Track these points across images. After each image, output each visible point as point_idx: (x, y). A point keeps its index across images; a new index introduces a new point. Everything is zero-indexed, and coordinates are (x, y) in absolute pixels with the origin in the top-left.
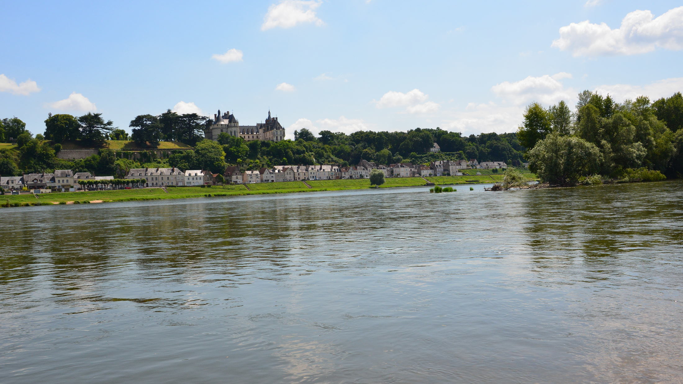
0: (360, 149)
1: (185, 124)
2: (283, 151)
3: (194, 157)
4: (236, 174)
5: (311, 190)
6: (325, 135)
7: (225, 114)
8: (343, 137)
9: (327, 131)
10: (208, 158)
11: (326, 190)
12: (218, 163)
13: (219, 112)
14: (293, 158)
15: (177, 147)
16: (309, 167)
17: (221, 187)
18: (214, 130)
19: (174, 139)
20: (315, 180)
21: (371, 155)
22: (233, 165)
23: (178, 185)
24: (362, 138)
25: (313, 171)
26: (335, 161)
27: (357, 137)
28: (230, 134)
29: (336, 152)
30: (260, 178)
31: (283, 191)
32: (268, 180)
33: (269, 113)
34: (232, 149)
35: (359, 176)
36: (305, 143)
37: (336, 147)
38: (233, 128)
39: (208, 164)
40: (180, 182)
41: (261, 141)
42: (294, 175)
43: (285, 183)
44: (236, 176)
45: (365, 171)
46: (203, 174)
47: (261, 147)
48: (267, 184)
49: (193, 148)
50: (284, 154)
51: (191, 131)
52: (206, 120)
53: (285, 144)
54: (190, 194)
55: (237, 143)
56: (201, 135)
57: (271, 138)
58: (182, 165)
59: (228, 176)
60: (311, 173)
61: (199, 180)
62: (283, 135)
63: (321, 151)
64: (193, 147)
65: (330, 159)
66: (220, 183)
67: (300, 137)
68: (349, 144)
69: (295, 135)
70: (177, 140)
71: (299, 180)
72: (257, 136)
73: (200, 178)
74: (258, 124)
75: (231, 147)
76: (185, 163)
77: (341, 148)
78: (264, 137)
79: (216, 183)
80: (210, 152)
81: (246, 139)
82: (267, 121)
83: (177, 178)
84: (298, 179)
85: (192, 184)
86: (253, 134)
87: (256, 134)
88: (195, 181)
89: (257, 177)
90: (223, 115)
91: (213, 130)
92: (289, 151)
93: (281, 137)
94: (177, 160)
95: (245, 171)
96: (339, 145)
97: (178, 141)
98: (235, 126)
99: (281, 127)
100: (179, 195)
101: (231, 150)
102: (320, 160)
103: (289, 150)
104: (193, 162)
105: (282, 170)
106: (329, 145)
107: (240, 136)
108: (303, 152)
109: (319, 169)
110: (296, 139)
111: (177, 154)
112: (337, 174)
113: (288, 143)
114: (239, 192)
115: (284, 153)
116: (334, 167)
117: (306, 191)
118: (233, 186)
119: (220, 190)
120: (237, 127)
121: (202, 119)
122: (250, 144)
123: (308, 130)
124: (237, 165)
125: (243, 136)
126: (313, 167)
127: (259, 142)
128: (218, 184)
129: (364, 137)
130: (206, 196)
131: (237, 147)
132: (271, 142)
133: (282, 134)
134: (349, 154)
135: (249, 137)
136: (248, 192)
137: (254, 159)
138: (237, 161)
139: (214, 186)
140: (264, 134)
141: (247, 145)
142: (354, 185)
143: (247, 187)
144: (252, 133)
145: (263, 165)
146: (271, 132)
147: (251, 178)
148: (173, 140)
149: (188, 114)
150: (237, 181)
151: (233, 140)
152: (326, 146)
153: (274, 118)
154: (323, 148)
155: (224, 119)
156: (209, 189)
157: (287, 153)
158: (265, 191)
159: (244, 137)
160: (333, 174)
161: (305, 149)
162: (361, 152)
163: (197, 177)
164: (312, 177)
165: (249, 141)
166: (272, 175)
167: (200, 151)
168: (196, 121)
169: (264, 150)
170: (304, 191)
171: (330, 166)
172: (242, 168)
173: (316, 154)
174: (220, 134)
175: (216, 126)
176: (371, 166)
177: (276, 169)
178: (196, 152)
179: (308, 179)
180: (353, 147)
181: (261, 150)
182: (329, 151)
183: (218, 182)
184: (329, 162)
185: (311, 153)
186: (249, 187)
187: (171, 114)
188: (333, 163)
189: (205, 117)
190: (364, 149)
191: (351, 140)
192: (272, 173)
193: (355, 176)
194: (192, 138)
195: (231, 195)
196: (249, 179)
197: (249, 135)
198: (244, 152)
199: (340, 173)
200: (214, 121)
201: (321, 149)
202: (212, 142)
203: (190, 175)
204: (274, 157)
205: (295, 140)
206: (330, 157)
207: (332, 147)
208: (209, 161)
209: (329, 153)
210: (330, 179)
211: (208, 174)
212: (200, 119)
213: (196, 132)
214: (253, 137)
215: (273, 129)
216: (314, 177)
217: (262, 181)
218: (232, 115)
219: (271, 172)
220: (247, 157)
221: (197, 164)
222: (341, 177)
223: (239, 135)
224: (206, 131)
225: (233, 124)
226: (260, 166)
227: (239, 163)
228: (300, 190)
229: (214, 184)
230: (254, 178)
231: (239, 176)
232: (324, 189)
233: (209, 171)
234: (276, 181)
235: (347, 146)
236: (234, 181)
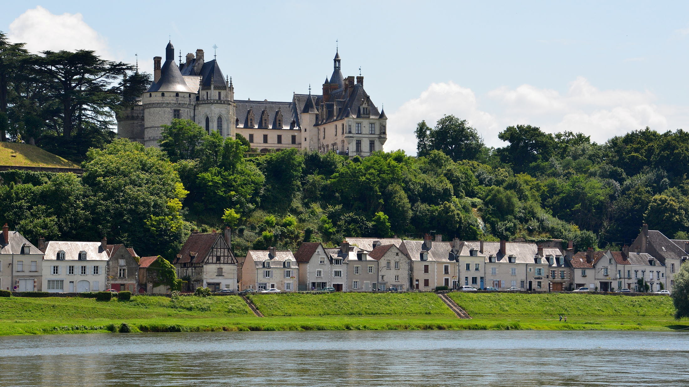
0: (640, 193)
1: (52, 87)
2: (377, 188)
3: (77, 198)
4: (218, 259)
5: (465, 322)
6: (520, 139)
7: (189, 57)
8: (583, 150)
9: (529, 127)
10: (125, 201)
11: (516, 328)
12: (159, 222)
13: (170, 50)
14: (410, 213)
15: (21, 160)
16: (462, 245)
17: (166, 301)
18: (152, 110)
19: (14, 134)
20: (479, 291)
21: (680, 214)
22: (210, 231)
23: (17, 290)
24: (648, 156)
25: (473, 261)
26: (551, 231)
27: (630, 152)
28: (203, 125)
29: (556, 198)
30: (295, 274)
31: (372, 321)
32: (324, 284)
33: (337, 60)
34: (207, 175)
35: (633, 286)
36: (452, 165)
37: (558, 182)
38: (213, 107)
39: (125, 221)
40: (25, 278)
41: (306, 154)
42: (411, 269)
43: (379, 298)
44: (218, 266)
45: (655, 269)
46: (104, 256)
47: (306, 172)
48: (320, 296)
49: (76, 166)
50: (381, 201)
51: (73, 111)
52: (125, 75)
53: (386, 168)
54: (56, 323)
55: (225, 157)
56: (105, 123)
57: (339, 146)
58: (36, 221)
59: (191, 265)
60: (468, 266)
61: (90, 276)
62: (380, 138)
63: (503, 194)
64: (78, 162)
65: (534, 224)
66: (162, 289)
67: (436, 146)
68: (603, 176)
69: (419, 137)
70: (23, 138)
71: (427, 289)
72: (294, 138)
73: (96, 270)
74: (297, 97)
75: (206, 170)
76: (48, 216)
77: (573, 186)
78: (315, 140)
79: (150, 285)
80: (133, 183)
81: (258, 144)
82: (327, 86)
83: (17, 267)
84: (421, 284)
85: (67, 289)
86: (280, 128)
87: (291, 129)
88: (77, 276)
89: (288, 274)
90: (184, 61)
91: (146, 111)
92: (396, 192)
93: (372, 144)
94: (18, 204)
95: (246, 249)
96: (568, 176)
97: (28, 142)
98: (220, 101)
99: (375, 110)
100: (21, 326)
101: (204, 179)
102: (501, 226)
103: (398, 188)
104: (76, 214)
105: (371, 254)
106: (533, 176)
107: (238, 136)
108: (445, 195)
109: (494, 253)
110: (423, 151)
111: (20, 186)
112: (558, 274)
113: (393, 163)
114: (224, 321)
115: (379, 197)
116: (547, 251)
117: (450, 327)
118: (207, 301)
119: (161, 310)
120: (228, 103)
121: (110, 70)
122: (269, 162)
123: (463, 123)
124: (223, 229)
125: (246, 134)
126: (476, 246)
127: (299, 158)
128: (157, 290)
129: (657, 151)
130: (111, 328)
131: (226, 170)
132: (338, 158)
133: (377, 132)
134: (601, 207)
135: (265, 137)
136: (254, 321)
137: (282, 212)
138: (224, 217)
139: (140, 298)
140: (315, 129)
141: (258, 165)
142: (616, 314)
143: (251, 303)
144: (277, 126)
145: (308, 233)
146: (339, 124)
147: (267, 274)
148: (8, 136)
149: (64, 52)
150: (218, 284)
151: (214, 146)
152: (523, 178)
153: (351, 79)
154: (512, 186)
155: (184, 74)
156: (124, 307)
157: (388, 196)
158: (311, 322)
159: (251, 136)
160: (544, 272)
161: (450, 186)
162: (645, 205)
163: (83, 264)
164: (470, 281)
165: (264, 151)
166: (337, 268)
167: (101, 179)
168: (92, 77)
169: (313, 184)
170: (440, 328)
171: (534, 247)
172: (238, 240)
173: (486, 204)
174: (169, 125)
175: (156, 98)
176: (679, 254)
177: (352, 249)
178: (85, 181)
179: (457, 287)
180: (617, 184)
181: (302, 184)
182: (533, 196)
183: (156, 284)
184: (531, 232)
185: (469, 200)
186: (258, 304)
187: (5, 50)
188: (544, 237)
189: (120, 64)
190: (655, 193)
191: (611, 162)
192: (337, 262)
193: (620, 284)
194: (74, 133)
195: (198, 329)
196: (261, 279)
197: (265, 132)
198: (249, 189)
199: (566, 271)
200: (152, 79)
201: (506, 188)
202: (142, 150)
203: (60, 256)
204: (348, 207)
205: (420, 154)
206: (533, 214)
207: (544, 182)
208: (131, 211)
209: (530, 202)
210: (530, 290)
211: (122, 257)
212: (104, 70)
213: (89, 113)
214: (279, 137)
215: (347, 116)
216: (479, 280)
217: (302, 286)
218: (214, 62)
219: (335, 256)
220: (256, 203)
221: (87, 220)
222: (571, 284)
223: (233, 131)
224: (122, 113)
225: (214, 94)
226: (297, 237)
227: (229, 224)
228: (428, 322)
229: (143, 289)
230: (277, 276)
231: (226, 268)
232: (508, 322)
233: (127, 246)
234: (350, 287)
235: (596, 182)
236: (209, 284)
